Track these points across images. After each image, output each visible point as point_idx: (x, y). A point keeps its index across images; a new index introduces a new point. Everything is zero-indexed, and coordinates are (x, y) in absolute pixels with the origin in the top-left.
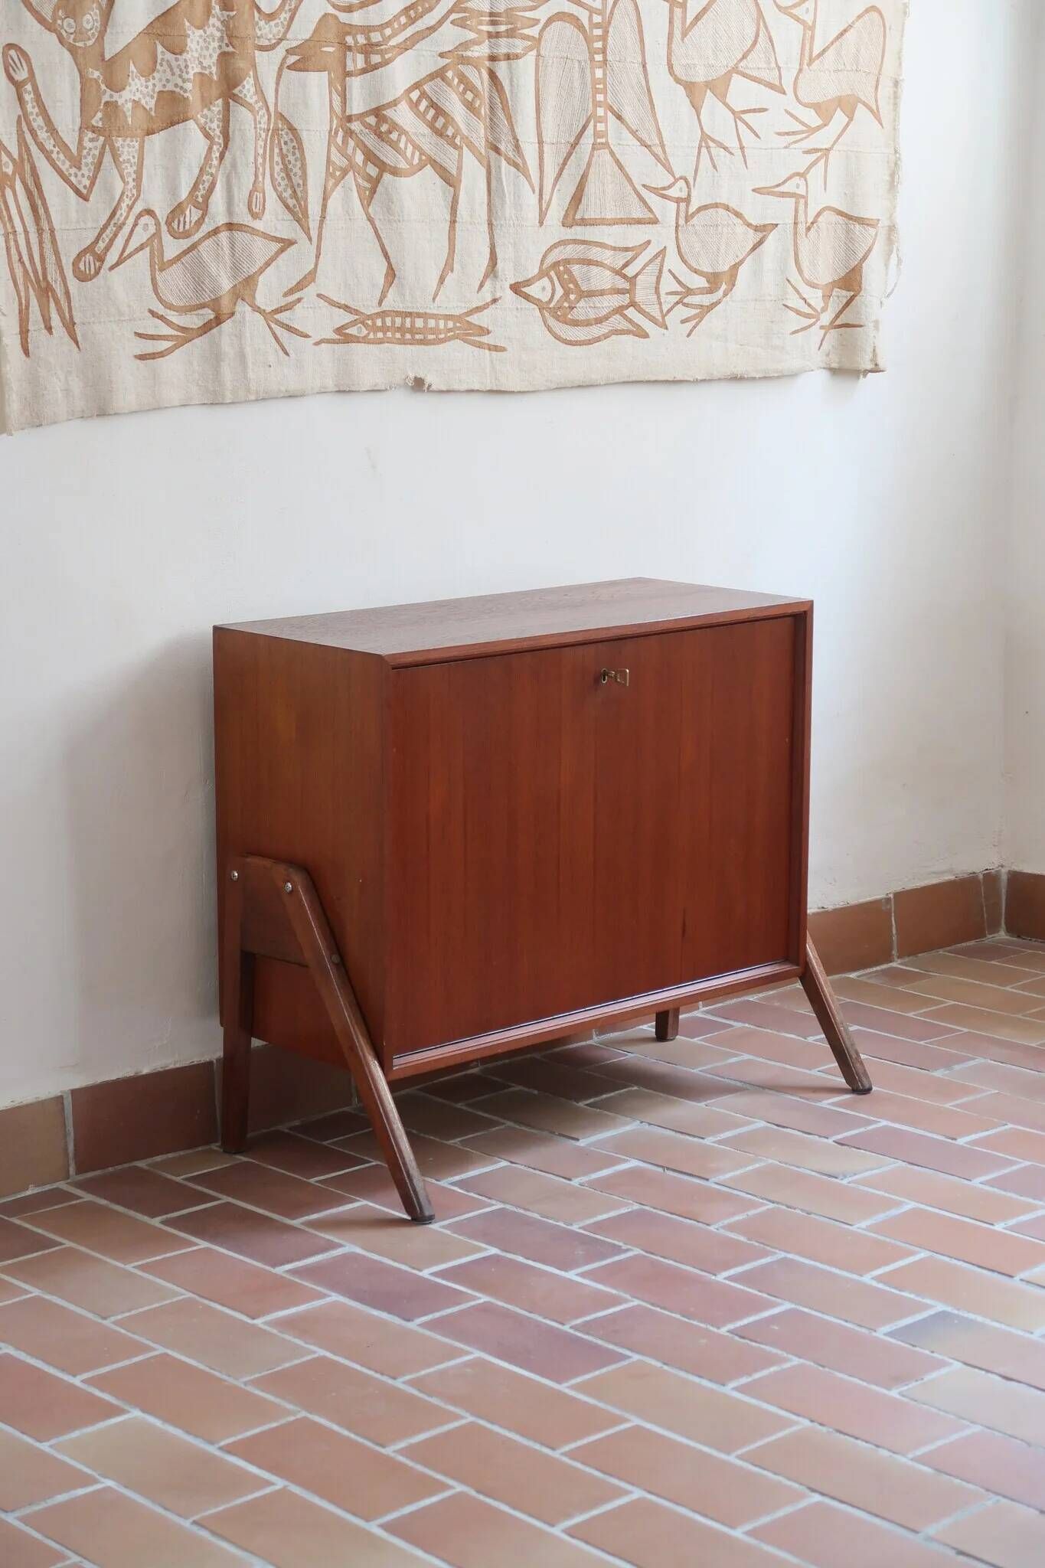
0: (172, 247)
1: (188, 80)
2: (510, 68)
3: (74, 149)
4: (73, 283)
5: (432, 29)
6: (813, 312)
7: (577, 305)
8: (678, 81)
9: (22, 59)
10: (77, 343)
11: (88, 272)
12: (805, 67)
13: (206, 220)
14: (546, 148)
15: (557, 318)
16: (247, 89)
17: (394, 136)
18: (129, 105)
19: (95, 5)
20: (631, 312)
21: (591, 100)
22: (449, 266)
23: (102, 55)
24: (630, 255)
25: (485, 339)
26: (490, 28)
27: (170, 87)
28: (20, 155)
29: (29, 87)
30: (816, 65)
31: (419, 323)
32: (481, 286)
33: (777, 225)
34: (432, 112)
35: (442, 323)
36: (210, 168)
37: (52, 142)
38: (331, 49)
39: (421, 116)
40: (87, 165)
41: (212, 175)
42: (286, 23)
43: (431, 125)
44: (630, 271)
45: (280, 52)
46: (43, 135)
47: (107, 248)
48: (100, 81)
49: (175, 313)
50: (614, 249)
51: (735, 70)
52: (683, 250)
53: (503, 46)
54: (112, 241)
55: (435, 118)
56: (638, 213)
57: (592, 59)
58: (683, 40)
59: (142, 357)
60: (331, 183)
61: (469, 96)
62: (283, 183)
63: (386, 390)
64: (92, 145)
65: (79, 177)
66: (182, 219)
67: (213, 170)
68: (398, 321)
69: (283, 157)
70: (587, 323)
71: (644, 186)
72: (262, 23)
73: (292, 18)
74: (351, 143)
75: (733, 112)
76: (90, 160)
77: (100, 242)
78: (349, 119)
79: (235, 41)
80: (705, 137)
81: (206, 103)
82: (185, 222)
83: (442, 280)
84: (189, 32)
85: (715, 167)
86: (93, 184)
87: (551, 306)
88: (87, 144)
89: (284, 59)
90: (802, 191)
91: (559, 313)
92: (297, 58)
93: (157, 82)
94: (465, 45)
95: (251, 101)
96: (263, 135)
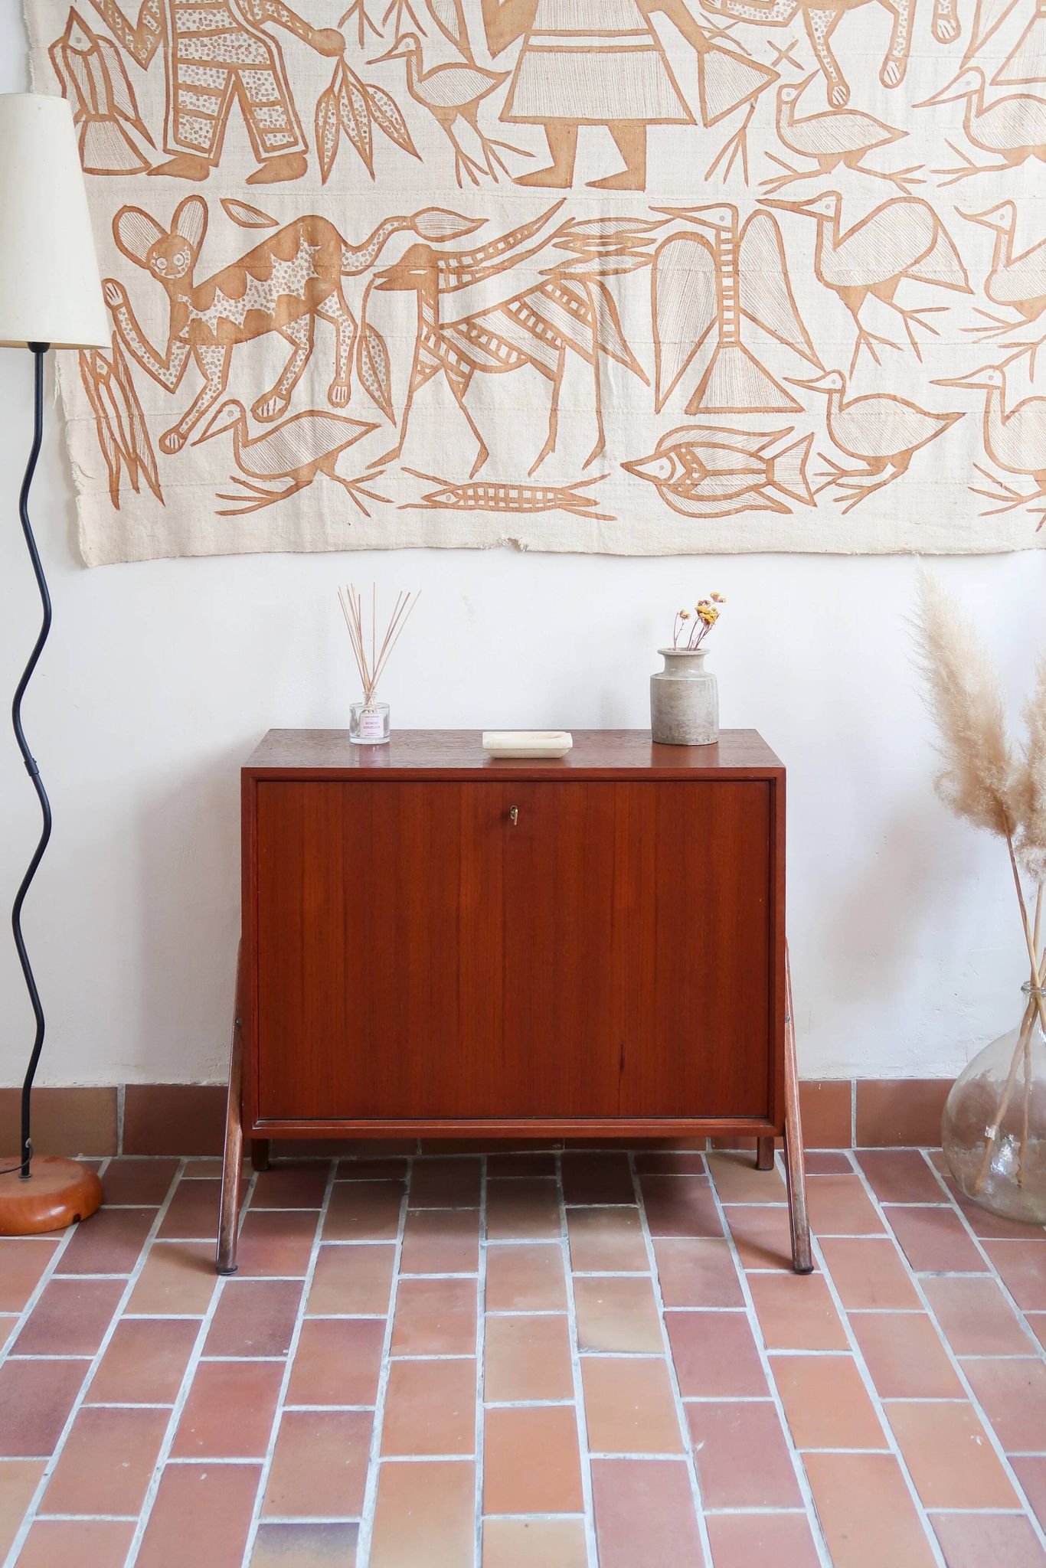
0: (256, 429)
1: (272, 301)
2: (618, 281)
3: (163, 356)
4: (159, 456)
5: (533, 252)
6: (1012, 496)
7: (702, 483)
8: (828, 285)
9: (117, 290)
10: (162, 500)
11: (172, 447)
12: (1001, 267)
13: (289, 408)
14: (664, 348)
15: (677, 493)
16: (331, 305)
17: (484, 339)
18: (215, 321)
19: (186, 248)
20: (769, 490)
21: (715, 305)
22: (550, 446)
23: (191, 284)
24: (767, 439)
25: (592, 509)
26: (601, 249)
27: (257, 306)
28: (115, 360)
29: (123, 310)
30: (1016, 266)
31: (514, 494)
32: (587, 464)
33: (964, 414)
34: (533, 320)
35: (539, 495)
36: (294, 368)
37: (144, 350)
38: (422, 272)
39: (523, 324)
40: (174, 366)
41: (295, 373)
42: (374, 253)
43: (532, 330)
44: (767, 454)
45: (368, 276)
46: (135, 345)
47: (190, 429)
48: (188, 304)
49: (259, 480)
50: (748, 434)
51: (904, 273)
52: (836, 436)
53: (612, 263)
54: (194, 424)
55: (535, 325)
56: (780, 401)
57: (718, 270)
58: (834, 249)
59: (222, 513)
60: (419, 378)
61: (574, 305)
62: (370, 379)
63: (479, 549)
64: (179, 351)
65: (168, 375)
66: (265, 407)
67: (297, 370)
68: (491, 492)
69: (371, 359)
70: (715, 498)
71: (785, 379)
72: (349, 254)
73: (380, 250)
74: (444, 346)
75: (902, 312)
76: (177, 362)
77: (184, 424)
78: (442, 327)
79: (319, 269)
80: (864, 336)
81: (294, 317)
82: (268, 410)
83: (541, 458)
84: (277, 264)
85: (877, 361)
86: (179, 379)
87: (671, 482)
88: (174, 350)
89: (372, 282)
90: (997, 381)
91: (679, 489)
92: (385, 280)
93: (248, 302)
94: (568, 263)
95: (334, 315)
96: (348, 342)
